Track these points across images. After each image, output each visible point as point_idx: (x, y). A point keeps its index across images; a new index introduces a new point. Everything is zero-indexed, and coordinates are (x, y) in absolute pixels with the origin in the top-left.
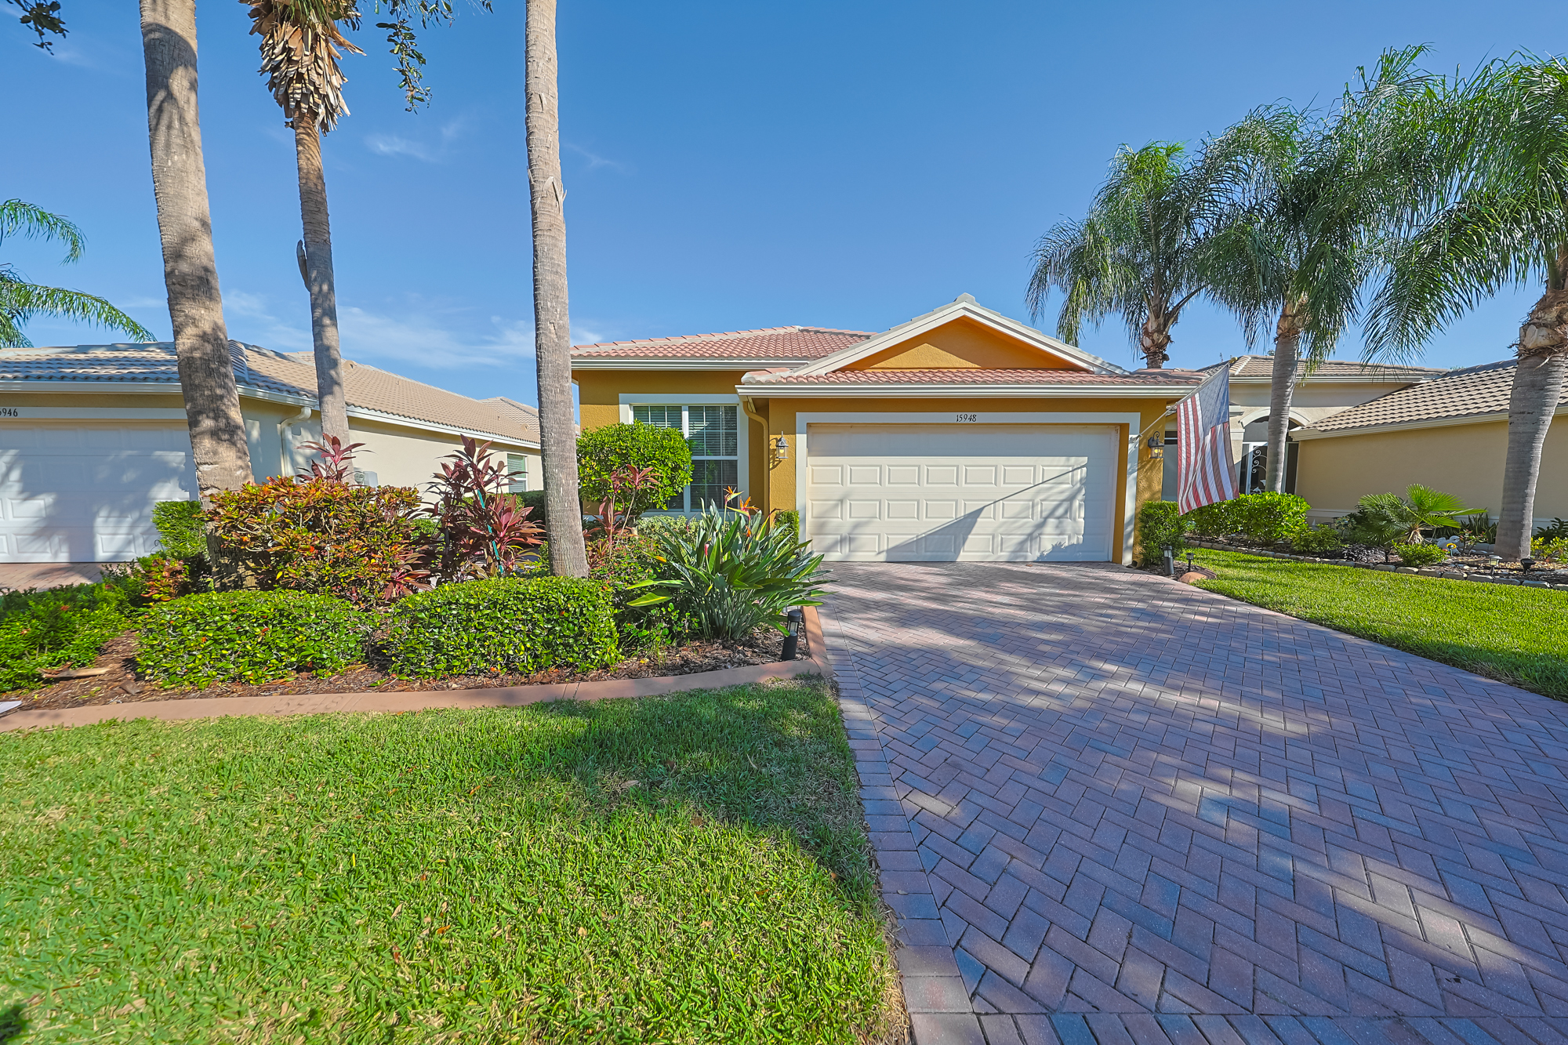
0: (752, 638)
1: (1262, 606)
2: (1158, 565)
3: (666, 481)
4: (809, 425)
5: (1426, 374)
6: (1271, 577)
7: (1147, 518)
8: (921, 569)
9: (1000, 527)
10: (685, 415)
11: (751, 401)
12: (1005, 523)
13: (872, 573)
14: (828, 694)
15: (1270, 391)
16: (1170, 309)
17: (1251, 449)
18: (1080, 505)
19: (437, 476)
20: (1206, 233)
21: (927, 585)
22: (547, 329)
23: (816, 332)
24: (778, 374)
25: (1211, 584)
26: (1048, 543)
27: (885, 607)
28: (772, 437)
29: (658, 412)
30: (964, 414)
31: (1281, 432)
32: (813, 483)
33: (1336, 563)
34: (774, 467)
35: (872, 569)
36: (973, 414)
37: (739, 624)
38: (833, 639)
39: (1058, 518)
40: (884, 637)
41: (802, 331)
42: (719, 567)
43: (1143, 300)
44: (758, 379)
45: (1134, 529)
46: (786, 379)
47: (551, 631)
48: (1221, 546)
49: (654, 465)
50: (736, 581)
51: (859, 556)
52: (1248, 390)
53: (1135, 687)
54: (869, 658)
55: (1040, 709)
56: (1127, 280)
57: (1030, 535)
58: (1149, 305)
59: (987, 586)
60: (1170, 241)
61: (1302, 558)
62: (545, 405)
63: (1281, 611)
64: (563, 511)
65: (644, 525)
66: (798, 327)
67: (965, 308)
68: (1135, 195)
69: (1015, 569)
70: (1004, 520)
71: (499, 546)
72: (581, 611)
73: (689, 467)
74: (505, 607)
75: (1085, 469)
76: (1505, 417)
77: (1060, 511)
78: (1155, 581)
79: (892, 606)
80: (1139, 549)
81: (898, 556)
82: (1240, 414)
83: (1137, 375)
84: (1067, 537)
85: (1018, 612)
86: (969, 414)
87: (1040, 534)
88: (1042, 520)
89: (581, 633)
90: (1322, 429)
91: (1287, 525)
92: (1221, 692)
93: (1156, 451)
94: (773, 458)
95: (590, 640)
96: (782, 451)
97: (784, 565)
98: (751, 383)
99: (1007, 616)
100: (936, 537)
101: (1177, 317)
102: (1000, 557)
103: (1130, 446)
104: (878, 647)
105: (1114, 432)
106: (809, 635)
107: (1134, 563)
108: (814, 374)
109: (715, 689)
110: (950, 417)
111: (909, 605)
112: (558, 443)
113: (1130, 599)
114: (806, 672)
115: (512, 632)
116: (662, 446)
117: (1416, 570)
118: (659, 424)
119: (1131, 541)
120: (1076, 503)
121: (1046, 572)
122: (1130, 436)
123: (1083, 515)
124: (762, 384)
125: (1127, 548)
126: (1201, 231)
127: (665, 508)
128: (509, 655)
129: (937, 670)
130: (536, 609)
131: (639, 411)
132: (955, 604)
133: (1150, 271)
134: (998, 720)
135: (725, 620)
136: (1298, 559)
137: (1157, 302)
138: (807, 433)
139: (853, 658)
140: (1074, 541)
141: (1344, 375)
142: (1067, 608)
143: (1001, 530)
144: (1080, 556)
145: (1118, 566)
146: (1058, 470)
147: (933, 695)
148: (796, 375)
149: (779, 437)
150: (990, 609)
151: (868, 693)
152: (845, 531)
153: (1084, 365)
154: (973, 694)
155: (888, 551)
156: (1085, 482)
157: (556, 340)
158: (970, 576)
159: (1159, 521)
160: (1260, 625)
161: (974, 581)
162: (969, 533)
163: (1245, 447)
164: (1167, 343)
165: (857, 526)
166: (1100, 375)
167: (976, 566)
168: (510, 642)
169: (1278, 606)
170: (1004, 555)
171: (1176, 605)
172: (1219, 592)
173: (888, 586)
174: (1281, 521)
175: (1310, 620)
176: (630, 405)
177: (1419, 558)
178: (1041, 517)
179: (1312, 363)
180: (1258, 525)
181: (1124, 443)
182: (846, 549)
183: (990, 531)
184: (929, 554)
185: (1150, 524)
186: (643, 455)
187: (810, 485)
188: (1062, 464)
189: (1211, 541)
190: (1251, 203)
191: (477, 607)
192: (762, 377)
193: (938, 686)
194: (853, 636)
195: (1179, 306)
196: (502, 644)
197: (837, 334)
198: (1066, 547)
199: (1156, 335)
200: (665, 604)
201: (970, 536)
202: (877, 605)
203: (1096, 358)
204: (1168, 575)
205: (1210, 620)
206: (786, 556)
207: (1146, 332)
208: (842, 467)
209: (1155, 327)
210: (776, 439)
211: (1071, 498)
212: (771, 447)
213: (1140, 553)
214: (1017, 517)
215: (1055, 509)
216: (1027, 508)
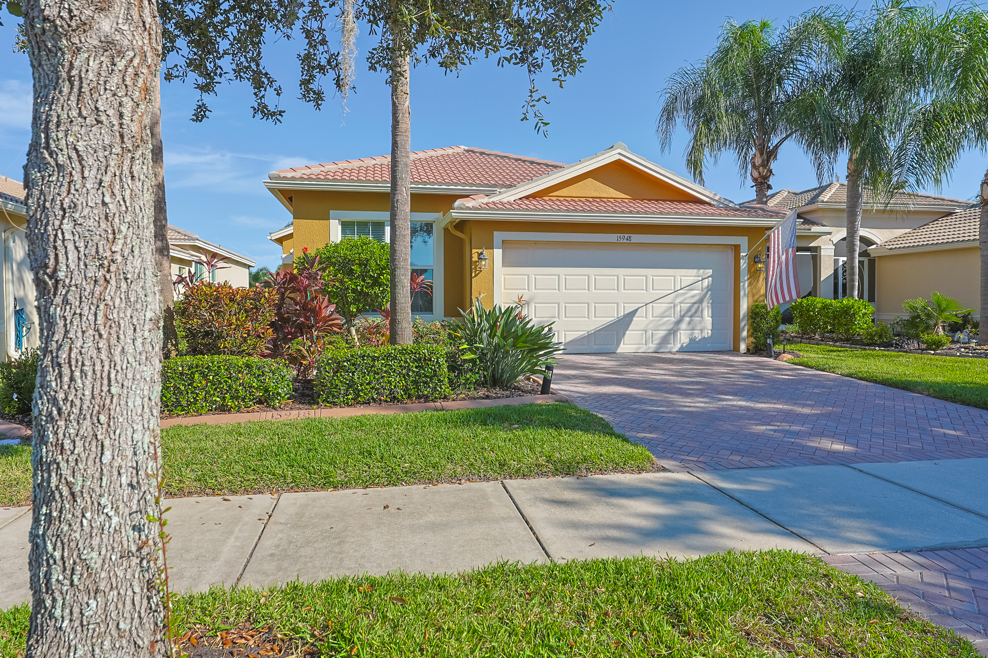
1: (823, 371)
2: (764, 350)
4: (504, 242)
5: (960, 205)
7: (756, 314)
9: (650, 324)
10: (388, 229)
11: (458, 221)
12: (653, 321)
15: (845, 215)
16: (771, 148)
17: (841, 263)
18: (707, 306)
20: (793, 92)
23: (482, 153)
24: (480, 200)
25: (797, 360)
26: (683, 338)
28: (474, 250)
29: (363, 226)
30: (622, 235)
31: (854, 251)
32: (505, 289)
33: (888, 351)
34: (476, 275)
36: (629, 235)
39: (691, 317)
41: (468, 151)
43: (749, 139)
44: (467, 205)
45: (747, 324)
47: (418, 374)
48: (815, 342)
50: (520, 344)
52: (832, 214)
53: (741, 403)
56: (737, 126)
57: (671, 330)
58: (755, 143)
59: (646, 365)
60: (768, 95)
61: (868, 348)
63: (833, 372)
66: (463, 147)
67: (620, 154)
69: (663, 356)
70: (653, 318)
71: (316, 333)
75: (710, 278)
76: (977, 244)
77: (693, 311)
78: (761, 360)
80: (752, 339)
82: (830, 233)
83: (744, 208)
84: (699, 332)
85: (671, 377)
86: (626, 235)
87: (679, 329)
88: (680, 318)
89: (435, 375)
91: (858, 323)
92: (785, 403)
93: (759, 266)
94: (475, 268)
95: (439, 379)
96: (482, 263)
98: (462, 209)
100: (602, 332)
101: (776, 154)
102: (650, 348)
103: (742, 262)
105: (730, 251)
107: (748, 350)
108: (505, 201)
110: (612, 238)
113: (743, 369)
117: (933, 352)
119: (745, 334)
120: (705, 304)
121: (686, 357)
122: (741, 254)
123: (710, 314)
124: (470, 209)
125: (743, 339)
126: (790, 90)
128: (391, 389)
130: (412, 360)
131: (346, 226)
132: (627, 375)
133: (754, 115)
134: (671, 415)
136: (863, 348)
137: (761, 141)
138: (502, 249)
140: (705, 335)
142: (703, 375)
143: (650, 326)
144: (709, 347)
145: (737, 352)
146: (692, 279)
148: (491, 201)
149: (480, 251)
153: (707, 200)
154: (655, 408)
155: (566, 345)
156: (709, 288)
158: (631, 360)
159: (763, 317)
160: (818, 379)
161: (636, 363)
162: (627, 329)
163: (836, 261)
164: (770, 175)
166: (718, 208)
169: (832, 370)
170: (652, 347)
171: (772, 372)
172: (800, 364)
174: (855, 321)
175: (847, 376)
176: (339, 220)
177: (934, 344)
178: (679, 316)
181: (737, 259)
183: (642, 327)
184: (595, 346)
185: (758, 320)
187: (503, 290)
188: (694, 274)
192: (469, 203)
195: (777, 147)
197: (502, 157)
198: (699, 340)
199: (761, 169)
201: (627, 332)
203: (715, 195)
204: (770, 357)
205: (790, 377)
207: (754, 166)
208: (528, 276)
209: (760, 162)
210: (477, 252)
211: (701, 301)
212: (474, 259)
213: (752, 343)
214: (662, 316)
215: (689, 310)
216: (670, 308)
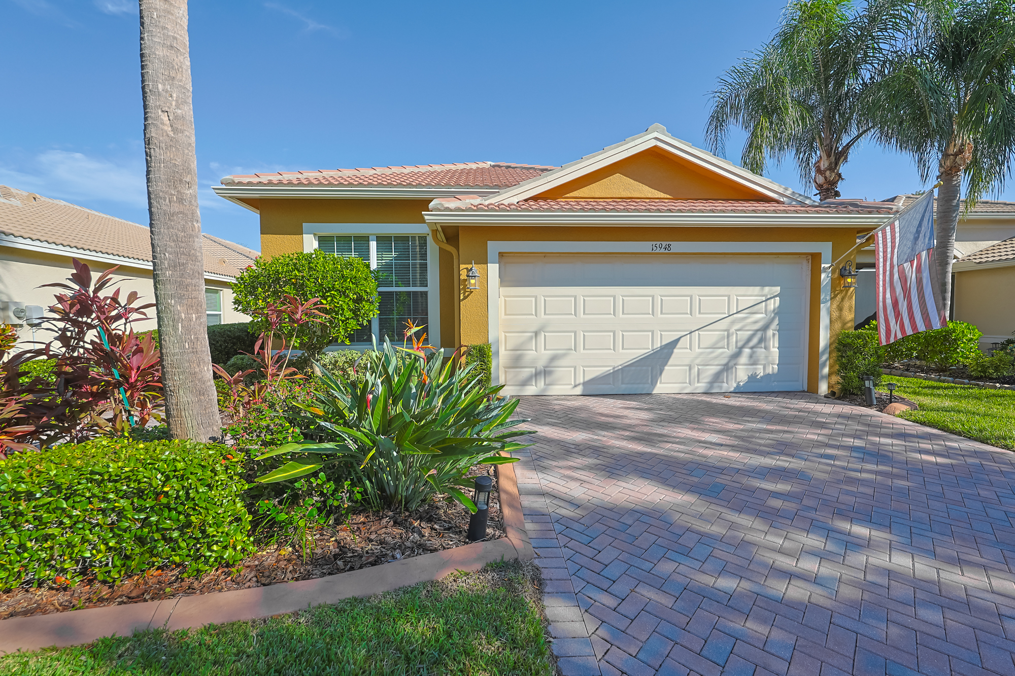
0: (434, 507)
1: (983, 442)
2: (857, 395)
3: (348, 314)
4: (501, 255)
6: (963, 404)
7: (844, 347)
8: (619, 403)
9: (696, 358)
10: (373, 245)
11: (440, 229)
12: (701, 353)
13: (570, 408)
14: (528, 594)
16: (840, 149)
18: (774, 335)
19: (52, 310)
20: (872, 78)
21: (628, 422)
22: (158, 118)
23: (508, 167)
24: (467, 201)
25: (919, 415)
26: (742, 374)
27: (588, 452)
28: (462, 266)
29: (345, 242)
30: (658, 243)
32: (506, 315)
34: (465, 298)
35: (569, 403)
36: (668, 243)
37: (414, 491)
38: (532, 498)
39: (752, 348)
40: (590, 492)
41: (494, 166)
42: (387, 426)
43: (814, 139)
44: (446, 205)
45: (830, 358)
46: (477, 206)
47: (145, 522)
49: (333, 296)
50: (406, 444)
51: (556, 390)
53: (902, 561)
54: (576, 526)
55: (801, 603)
56: (803, 118)
57: (726, 365)
58: (821, 144)
59: (692, 422)
60: (839, 84)
61: (981, 383)
62: (156, 217)
64: (182, 354)
65: (328, 360)
66: (489, 163)
67: (656, 138)
68: (809, 38)
69: (714, 401)
70: (701, 350)
71: (129, 393)
72: (187, 493)
73: (375, 297)
74: (75, 493)
75: (778, 298)
77: (755, 341)
78: (860, 413)
79: (595, 450)
80: (835, 379)
81: (594, 389)
84: (761, 367)
85: (731, 454)
86: (664, 243)
87: (735, 364)
88: (738, 350)
89: (189, 524)
90: (978, 261)
91: (962, 352)
93: (849, 280)
94: (464, 289)
95: (203, 532)
96: (473, 281)
97: (471, 416)
98: (440, 210)
99: (721, 460)
100: (633, 368)
101: (847, 156)
102: (697, 388)
103: (823, 276)
104: (585, 508)
105: (805, 262)
106: (503, 496)
107: (833, 394)
108: (506, 202)
109: (376, 597)
110: (645, 246)
111: (613, 447)
112: (174, 266)
113: (843, 435)
114: (499, 559)
115: (88, 526)
116: (343, 276)
118: (346, 255)
119: (826, 370)
120: (770, 333)
121: (746, 404)
122: (823, 266)
123: (777, 345)
124: (451, 210)
125: (823, 377)
126: (867, 76)
127: (347, 342)
128: (84, 559)
129: (660, 541)
130: (121, 494)
131: (324, 241)
132: (663, 445)
134: (755, 628)
135: (396, 487)
136: (978, 385)
137: (828, 142)
138: (499, 263)
139: (557, 526)
140: (769, 370)
141: (993, 212)
142: (783, 448)
143: (698, 361)
144: (776, 386)
145: (814, 395)
146: (753, 300)
147: (661, 583)
148: (487, 203)
149: (469, 266)
150: (702, 451)
151: (578, 585)
152: (540, 365)
154: (709, 580)
155: (584, 384)
156: (778, 312)
157: (171, 134)
158: (671, 410)
159: (858, 351)
161: (676, 416)
162: (666, 364)
164: (838, 180)
165: (554, 358)
166: (790, 205)
167: (674, 398)
168: (84, 540)
170: (701, 386)
171: (895, 442)
172: (931, 425)
173: (590, 424)
174: (957, 348)
176: (315, 235)
178: (736, 347)
179: (971, 201)
180: (934, 352)
181: (816, 272)
182: (541, 384)
183: (687, 362)
184: (624, 386)
185: (848, 353)
186: (321, 285)
187: (503, 316)
188: (756, 294)
189: (888, 367)
190: (912, 51)
191: (30, 496)
192: (452, 204)
193: (666, 567)
194: (555, 493)
195: (848, 146)
196: (70, 545)
198: (761, 377)
199: (828, 173)
200: (315, 474)
201: (666, 368)
202: (578, 449)
203: (786, 189)
204: (870, 405)
205: (940, 460)
206: (474, 404)
207: (819, 170)
208: (536, 297)
209: (827, 164)
210: (467, 268)
211: (765, 328)
212: (462, 278)
213: (838, 383)
214: (714, 347)
215: (749, 339)
216: (723, 338)
